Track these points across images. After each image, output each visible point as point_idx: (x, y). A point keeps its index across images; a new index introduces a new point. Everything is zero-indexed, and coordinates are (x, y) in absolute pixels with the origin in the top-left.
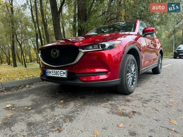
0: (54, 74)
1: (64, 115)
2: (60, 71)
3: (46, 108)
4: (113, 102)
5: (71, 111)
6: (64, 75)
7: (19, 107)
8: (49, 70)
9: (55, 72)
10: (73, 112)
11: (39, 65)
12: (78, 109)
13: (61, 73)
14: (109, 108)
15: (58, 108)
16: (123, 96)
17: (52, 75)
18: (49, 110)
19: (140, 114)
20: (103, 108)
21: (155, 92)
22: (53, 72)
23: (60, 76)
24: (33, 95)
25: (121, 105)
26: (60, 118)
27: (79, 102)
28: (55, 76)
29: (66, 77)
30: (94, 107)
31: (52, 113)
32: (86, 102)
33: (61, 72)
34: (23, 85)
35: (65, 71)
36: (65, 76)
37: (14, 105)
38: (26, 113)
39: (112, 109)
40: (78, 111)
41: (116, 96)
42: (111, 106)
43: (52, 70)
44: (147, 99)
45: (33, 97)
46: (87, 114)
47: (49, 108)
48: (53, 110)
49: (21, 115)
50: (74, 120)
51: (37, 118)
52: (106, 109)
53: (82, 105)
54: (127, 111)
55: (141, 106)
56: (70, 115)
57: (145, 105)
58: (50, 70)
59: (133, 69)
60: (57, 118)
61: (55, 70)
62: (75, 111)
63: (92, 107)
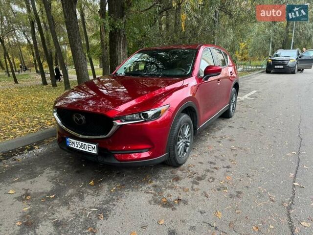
0: (79, 146)
1: (97, 208)
2: (87, 144)
3: (72, 196)
4: (158, 183)
5: (105, 200)
6: (94, 150)
7: (36, 195)
8: (71, 140)
9: (80, 144)
10: (107, 202)
11: (40, 77)
12: (114, 197)
13: (88, 148)
14: (152, 193)
15: (88, 195)
16: (172, 170)
17: (75, 147)
18: (76, 199)
19: (186, 202)
20: (145, 194)
21: (213, 161)
22: (78, 143)
23: (87, 150)
24: (49, 168)
25: (166, 188)
26: (92, 213)
27: (114, 184)
28: (81, 149)
29: (96, 153)
30: (134, 193)
31: (81, 204)
32: (124, 183)
33: (89, 146)
34: (28, 145)
35: (95, 145)
36: (94, 152)
37: (27, 190)
38: (48, 205)
39: (155, 195)
40: (114, 200)
41: (162, 171)
42: (154, 190)
43: (75, 141)
44: (200, 175)
45: (50, 173)
46: (125, 206)
47: (76, 195)
48: (82, 198)
49: (42, 210)
50: (109, 215)
51: (63, 213)
52: (148, 195)
53: (118, 190)
54: (172, 199)
55: (190, 189)
56: (104, 207)
57: (195, 186)
58: (73, 141)
59: (186, 132)
60: (89, 213)
61: (81, 142)
62: (110, 201)
63: (131, 193)
